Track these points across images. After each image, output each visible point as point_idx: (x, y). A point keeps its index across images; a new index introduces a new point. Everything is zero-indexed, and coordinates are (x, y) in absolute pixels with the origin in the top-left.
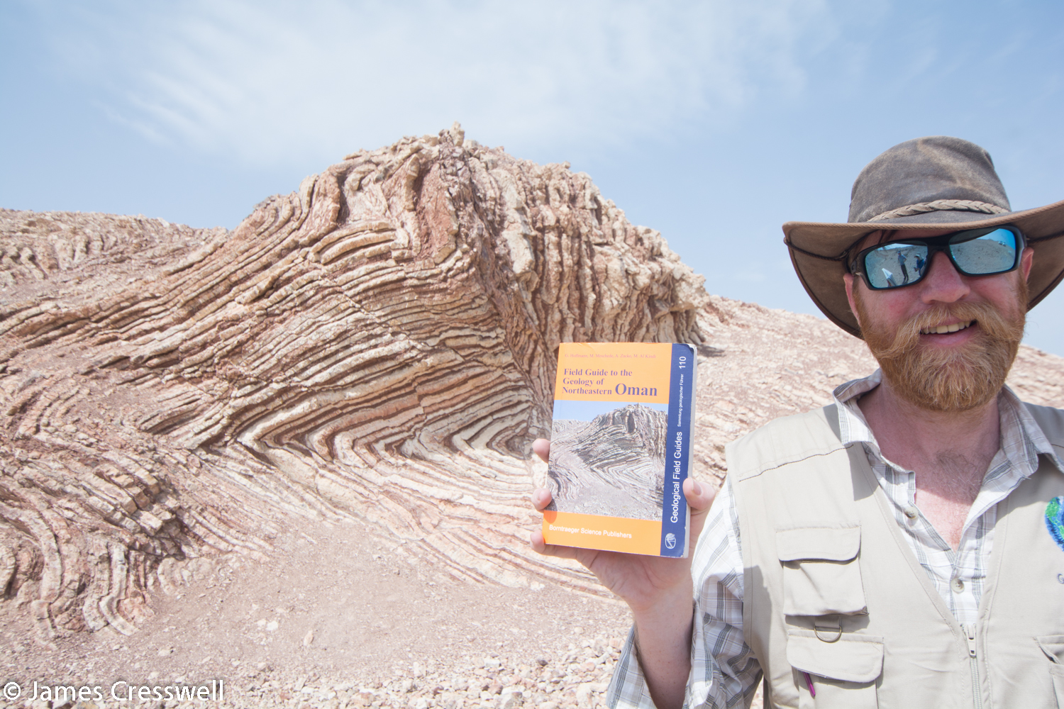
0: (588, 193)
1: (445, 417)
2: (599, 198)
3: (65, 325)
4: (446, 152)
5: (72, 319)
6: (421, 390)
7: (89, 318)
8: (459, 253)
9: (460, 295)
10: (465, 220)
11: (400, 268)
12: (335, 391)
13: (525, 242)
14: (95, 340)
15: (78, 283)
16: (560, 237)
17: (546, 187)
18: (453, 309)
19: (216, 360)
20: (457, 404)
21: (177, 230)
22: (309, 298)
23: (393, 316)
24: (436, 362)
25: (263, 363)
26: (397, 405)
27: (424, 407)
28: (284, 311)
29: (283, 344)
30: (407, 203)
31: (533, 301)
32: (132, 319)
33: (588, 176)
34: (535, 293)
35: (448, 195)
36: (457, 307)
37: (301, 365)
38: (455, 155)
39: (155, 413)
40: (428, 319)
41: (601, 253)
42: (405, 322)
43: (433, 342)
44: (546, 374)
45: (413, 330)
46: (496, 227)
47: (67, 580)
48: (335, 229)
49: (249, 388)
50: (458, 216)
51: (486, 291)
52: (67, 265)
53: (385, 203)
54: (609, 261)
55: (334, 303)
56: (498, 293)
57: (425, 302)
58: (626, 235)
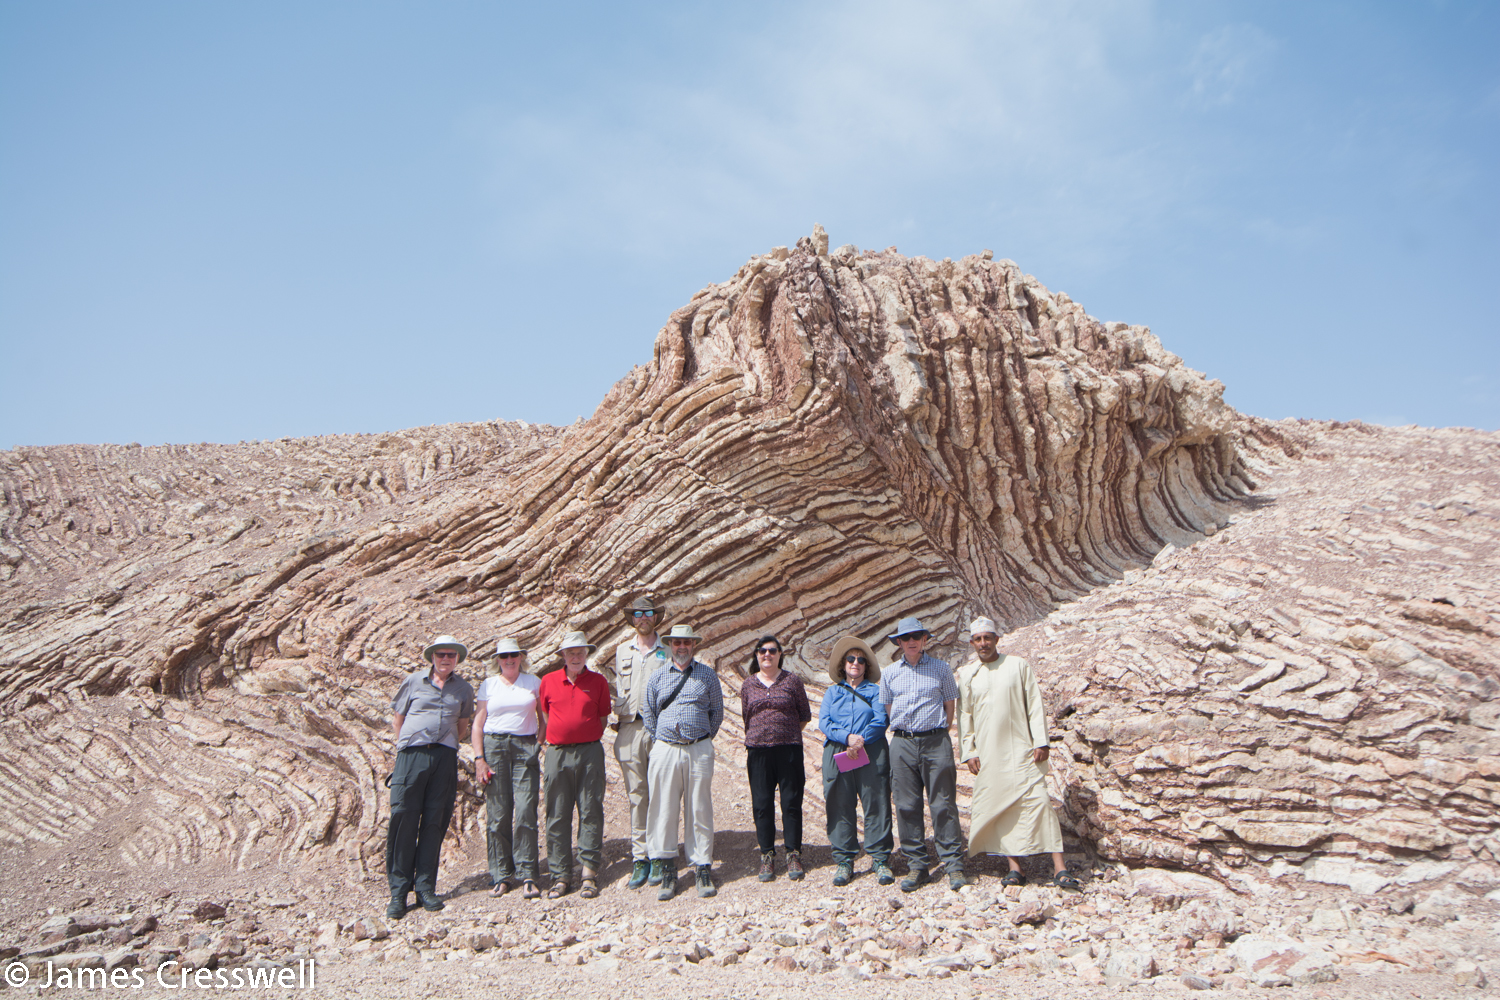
0: (1012, 285)
1: (834, 621)
2: (1032, 291)
3: (404, 548)
4: (796, 263)
5: (411, 541)
6: (795, 585)
7: (428, 538)
8: (817, 391)
9: (824, 446)
10: (821, 346)
11: (746, 422)
12: (686, 593)
13: (912, 364)
14: (434, 563)
15: (424, 503)
16: (968, 352)
17: (945, 289)
18: (818, 467)
19: (553, 569)
20: (848, 602)
21: (537, 431)
22: (649, 478)
23: (745, 485)
24: (807, 543)
25: (601, 565)
26: (766, 609)
27: (802, 610)
28: (623, 497)
29: (622, 539)
30: (753, 339)
31: (941, 447)
32: (473, 535)
33: (1011, 262)
34: (942, 434)
35: (795, 317)
36: (823, 464)
37: (643, 563)
38: (806, 265)
39: (489, 639)
40: (789, 484)
41: (1038, 367)
42: (760, 492)
43: (798, 516)
44: (980, 554)
45: (771, 501)
46: (873, 349)
47: (380, 818)
48: (680, 388)
49: (589, 601)
50: (811, 343)
51: (861, 437)
52: (415, 485)
53: (731, 344)
54: (1049, 376)
55: (676, 479)
56: (879, 439)
57: (779, 460)
58: (1076, 336)
